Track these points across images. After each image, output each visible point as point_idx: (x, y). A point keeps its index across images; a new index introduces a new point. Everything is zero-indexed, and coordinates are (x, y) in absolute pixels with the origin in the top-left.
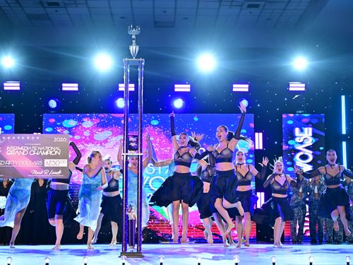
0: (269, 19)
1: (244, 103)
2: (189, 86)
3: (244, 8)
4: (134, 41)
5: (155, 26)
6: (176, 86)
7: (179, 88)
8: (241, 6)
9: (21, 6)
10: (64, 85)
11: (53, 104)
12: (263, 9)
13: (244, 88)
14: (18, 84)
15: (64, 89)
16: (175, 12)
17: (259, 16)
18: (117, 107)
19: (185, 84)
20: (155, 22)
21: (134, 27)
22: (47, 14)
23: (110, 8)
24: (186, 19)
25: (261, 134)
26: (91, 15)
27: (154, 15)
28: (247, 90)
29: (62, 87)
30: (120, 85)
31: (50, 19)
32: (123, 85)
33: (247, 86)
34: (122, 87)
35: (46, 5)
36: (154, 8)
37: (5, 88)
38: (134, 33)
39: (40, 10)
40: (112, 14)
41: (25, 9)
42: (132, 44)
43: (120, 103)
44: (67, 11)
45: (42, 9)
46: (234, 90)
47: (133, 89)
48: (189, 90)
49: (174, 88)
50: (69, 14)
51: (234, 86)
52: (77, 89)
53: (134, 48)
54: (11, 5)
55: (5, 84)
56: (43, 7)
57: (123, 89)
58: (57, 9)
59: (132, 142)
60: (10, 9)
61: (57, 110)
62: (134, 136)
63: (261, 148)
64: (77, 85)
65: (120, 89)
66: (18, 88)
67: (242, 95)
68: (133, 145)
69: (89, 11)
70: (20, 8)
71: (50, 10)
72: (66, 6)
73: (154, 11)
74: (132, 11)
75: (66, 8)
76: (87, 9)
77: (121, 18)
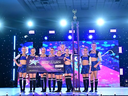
0: (123, 5)
1: (115, 36)
2: (94, 31)
3: (114, 1)
4: (75, 15)
5: (82, 10)
6: (90, 31)
7: (91, 31)
8: (113, 1)
9: (34, 4)
10: (50, 31)
11: (46, 38)
12: (121, 2)
13: (114, 31)
14: (34, 32)
15: (50, 33)
16: (89, 4)
17: (120, 4)
18: (69, 39)
19: (93, 30)
20: (82, 8)
21: (75, 10)
22: (43, 7)
23: (65, 3)
24: (92, 6)
25: (121, 47)
26: (58, 6)
27: (81, 5)
28: (116, 31)
29: (49, 32)
30: (70, 31)
31: (44, 8)
32: (71, 31)
33: (116, 30)
35: (43, 3)
36: (81, 3)
39: (41, 5)
40: (66, 6)
41: (35, 5)
42: (74, 16)
43: (70, 37)
44: (50, 5)
45: (42, 5)
46: (111, 32)
47: (74, 32)
48: (94, 32)
49: (89, 31)
50: (51, 6)
51: (111, 30)
52: (54, 33)
54: (31, 4)
55: (29, 32)
56: (42, 4)
57: (71, 32)
58: (47, 5)
61: (48, 40)
63: (121, 52)
64: (54, 31)
65: (70, 32)
66: (34, 33)
67: (114, 33)
69: (58, 5)
71: (45, 5)
72: (50, 3)
73: (81, 4)
74: (73, 4)
75: (50, 4)
76: (57, 4)
77: (70, 7)
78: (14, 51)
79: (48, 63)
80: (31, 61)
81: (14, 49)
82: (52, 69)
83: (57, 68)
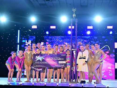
1: (111, 33)
2: (92, 27)
5: (81, 7)
6: (88, 27)
10: (51, 27)
11: (47, 33)
14: (36, 26)
15: (51, 28)
16: (88, 2)
20: (81, 6)
22: (46, 3)
23: (66, 1)
24: (91, 4)
26: (60, 3)
31: (47, 5)
33: (112, 27)
34: (70, 27)
37: (32, 28)
38: (74, 10)
40: (67, 3)
41: (39, 2)
43: (69, 33)
46: (108, 28)
47: (74, 28)
48: (92, 28)
50: (53, 3)
51: (108, 27)
52: (55, 28)
53: (74, 15)
55: (32, 26)
56: (45, 1)
58: (49, 2)
59: (73, 46)
60: (34, 2)
62: (74, 44)
64: (55, 27)
65: (69, 28)
66: (36, 28)
67: (110, 30)
68: (74, 47)
70: (37, 2)
73: (81, 2)
74: (73, 2)
75: (52, 1)
76: (58, 2)
77: (70, 4)
78: (18, 44)
79: (52, 59)
80: (37, 57)
81: (18, 42)
82: (56, 65)
83: (61, 64)
